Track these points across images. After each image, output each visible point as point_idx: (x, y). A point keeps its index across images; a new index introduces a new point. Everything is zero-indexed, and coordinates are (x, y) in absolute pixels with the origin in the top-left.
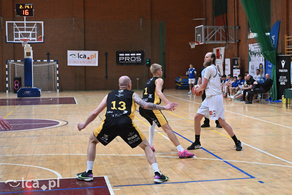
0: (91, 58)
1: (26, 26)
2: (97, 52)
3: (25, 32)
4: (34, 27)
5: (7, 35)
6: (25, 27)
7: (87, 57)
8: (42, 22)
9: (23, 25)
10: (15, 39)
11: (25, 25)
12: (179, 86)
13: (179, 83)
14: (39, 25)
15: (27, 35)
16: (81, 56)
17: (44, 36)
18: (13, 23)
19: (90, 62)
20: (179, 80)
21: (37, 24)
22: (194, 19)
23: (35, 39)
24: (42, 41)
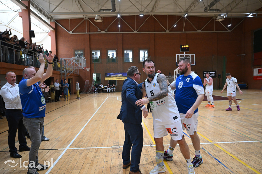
4: (189, 57)
5: (177, 61)
8: (195, 54)
9: (183, 56)
11: (185, 56)
14: (193, 56)
17: (195, 62)
18: (179, 55)
21: (191, 55)
22: (237, 55)
24: (195, 64)
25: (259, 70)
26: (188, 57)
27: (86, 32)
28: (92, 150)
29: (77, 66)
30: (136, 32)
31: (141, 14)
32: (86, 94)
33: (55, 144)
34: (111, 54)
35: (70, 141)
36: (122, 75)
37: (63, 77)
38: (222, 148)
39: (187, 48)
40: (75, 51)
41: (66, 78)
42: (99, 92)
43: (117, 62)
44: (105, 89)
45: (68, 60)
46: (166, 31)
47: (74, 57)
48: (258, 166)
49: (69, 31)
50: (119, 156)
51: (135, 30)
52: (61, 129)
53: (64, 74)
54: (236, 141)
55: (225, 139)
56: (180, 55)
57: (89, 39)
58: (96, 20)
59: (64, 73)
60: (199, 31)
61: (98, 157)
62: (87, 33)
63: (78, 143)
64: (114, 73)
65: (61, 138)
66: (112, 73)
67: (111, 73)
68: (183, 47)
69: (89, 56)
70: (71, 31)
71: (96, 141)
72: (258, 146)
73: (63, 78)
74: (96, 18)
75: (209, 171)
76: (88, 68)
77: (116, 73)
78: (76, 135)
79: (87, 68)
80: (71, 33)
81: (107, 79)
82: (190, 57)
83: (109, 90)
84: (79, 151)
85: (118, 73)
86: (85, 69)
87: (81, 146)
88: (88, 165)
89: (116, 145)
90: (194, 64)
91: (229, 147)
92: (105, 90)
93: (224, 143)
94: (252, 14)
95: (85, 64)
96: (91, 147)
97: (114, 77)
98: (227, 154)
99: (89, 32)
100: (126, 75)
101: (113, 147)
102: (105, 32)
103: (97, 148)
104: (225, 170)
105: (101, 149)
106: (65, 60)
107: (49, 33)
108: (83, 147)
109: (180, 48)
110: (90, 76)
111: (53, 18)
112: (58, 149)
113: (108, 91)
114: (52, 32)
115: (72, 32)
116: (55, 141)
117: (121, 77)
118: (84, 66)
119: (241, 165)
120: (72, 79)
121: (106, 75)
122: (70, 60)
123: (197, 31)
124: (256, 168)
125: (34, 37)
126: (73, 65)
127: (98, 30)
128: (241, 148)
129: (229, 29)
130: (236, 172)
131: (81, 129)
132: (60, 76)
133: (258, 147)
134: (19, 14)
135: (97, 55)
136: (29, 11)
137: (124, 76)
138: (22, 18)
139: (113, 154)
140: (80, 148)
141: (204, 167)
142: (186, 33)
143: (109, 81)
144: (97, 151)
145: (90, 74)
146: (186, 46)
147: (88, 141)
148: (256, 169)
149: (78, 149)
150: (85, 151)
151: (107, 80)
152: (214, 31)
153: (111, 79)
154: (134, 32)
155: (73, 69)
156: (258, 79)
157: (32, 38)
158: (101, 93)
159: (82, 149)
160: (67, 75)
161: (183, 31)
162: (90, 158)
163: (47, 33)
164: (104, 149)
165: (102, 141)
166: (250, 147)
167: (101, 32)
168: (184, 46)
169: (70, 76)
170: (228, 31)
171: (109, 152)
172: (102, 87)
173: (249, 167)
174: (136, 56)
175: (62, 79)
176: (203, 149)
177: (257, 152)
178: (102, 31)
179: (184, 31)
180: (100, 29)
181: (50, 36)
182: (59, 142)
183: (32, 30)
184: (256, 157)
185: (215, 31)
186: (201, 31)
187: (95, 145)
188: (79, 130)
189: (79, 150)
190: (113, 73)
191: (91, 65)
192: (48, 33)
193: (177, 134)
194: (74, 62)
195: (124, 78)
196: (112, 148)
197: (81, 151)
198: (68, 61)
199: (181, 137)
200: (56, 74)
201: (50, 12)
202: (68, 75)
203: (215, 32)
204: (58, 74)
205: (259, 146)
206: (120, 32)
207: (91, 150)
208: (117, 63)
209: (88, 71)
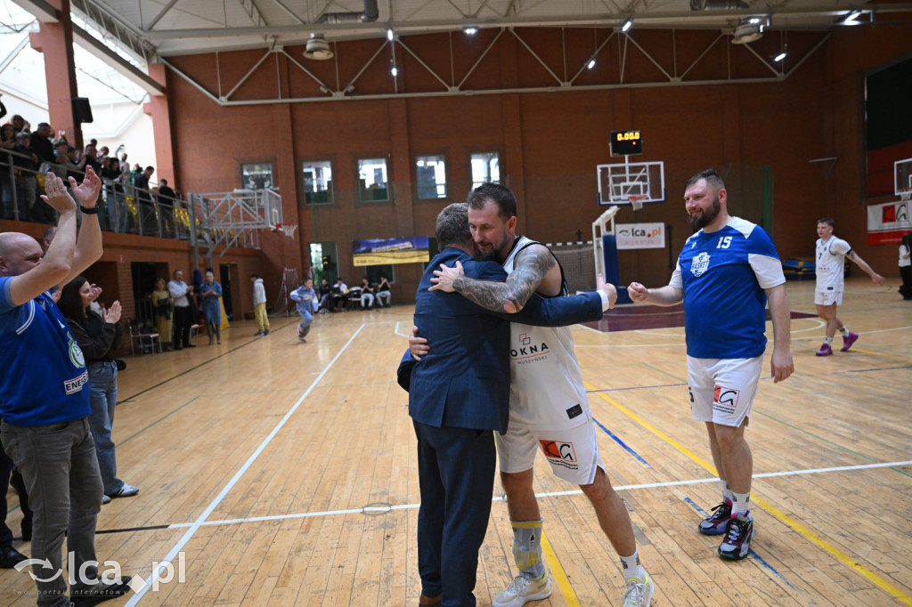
0: (654, 234)
1: (630, 172)
2: (662, 226)
3: (628, 183)
4: (641, 174)
5: (600, 190)
6: (627, 175)
7: (647, 234)
8: (662, 163)
9: (623, 170)
10: (611, 198)
11: (627, 169)
12: (799, 275)
13: (799, 270)
14: (655, 170)
15: (636, 189)
16: (638, 233)
17: (665, 190)
18: (607, 169)
19: (652, 242)
20: (797, 264)
21: (650, 166)
22: (811, 161)
23: (648, 194)
24: (663, 199)
25: (885, 209)
26: (639, 171)
27: (277, 98)
28: (292, 524)
29: (247, 218)
30: (454, 91)
31: (470, 28)
32: (288, 319)
33: (156, 508)
34: (371, 172)
35: (212, 493)
36: (411, 246)
37: (202, 262)
38: (757, 496)
39: (634, 140)
40: (242, 165)
41: (211, 262)
42: (332, 310)
43: (393, 199)
44: (355, 296)
45: (215, 200)
46: (559, 85)
47: (238, 188)
48: (886, 559)
49: (218, 97)
50: (386, 542)
51: (450, 85)
52: (187, 449)
53: (204, 251)
54: (806, 469)
55: (768, 462)
56: (609, 166)
57: (289, 124)
58: (311, 52)
59: (205, 246)
60: (676, 81)
61: (308, 552)
62: (280, 101)
63: (243, 499)
64: (383, 240)
65: (182, 485)
66: (377, 241)
67: (372, 241)
68: (620, 137)
69: (294, 180)
70: (224, 95)
71: (306, 488)
72: (885, 483)
73: (200, 265)
74: (309, 47)
75: (708, 586)
76: (289, 225)
77: (392, 239)
78: (236, 469)
79: (285, 224)
80: (223, 101)
81: (360, 261)
82: (647, 174)
83: (367, 301)
84: (242, 532)
85: (399, 240)
86: (280, 229)
87: (253, 510)
88: (271, 582)
89: (377, 500)
90: (660, 197)
91: (782, 491)
92: (354, 299)
93: (763, 479)
94: (856, 15)
95: (279, 212)
96: (288, 512)
97: (383, 254)
98: (774, 517)
99: (290, 97)
100: (427, 246)
101: (366, 509)
102: (347, 94)
103: (310, 518)
104: (767, 578)
105: (324, 518)
106: (206, 201)
107: (145, 105)
108: (257, 513)
109: (610, 144)
110: (299, 253)
111: (159, 51)
112: (167, 526)
113: (363, 304)
114: (155, 100)
115: (229, 99)
116: (158, 495)
117: (407, 254)
118: (273, 217)
119: (823, 556)
120: (235, 266)
121: (357, 247)
122: (223, 199)
123: (668, 80)
124: (879, 567)
125: (89, 119)
126: (233, 216)
127: (322, 89)
128: (825, 495)
129: (779, 71)
130: (805, 586)
131: (256, 449)
132: (189, 259)
133: (885, 488)
134: (31, 41)
135: (322, 176)
136: (68, 29)
137: (419, 250)
138: (42, 54)
139: (365, 537)
140: (246, 520)
141: (689, 572)
142: (630, 89)
143: (368, 267)
144: (307, 527)
145: (298, 247)
146: (629, 136)
147: (279, 490)
148: (879, 570)
149: (240, 524)
150: (266, 529)
151: (360, 264)
152: (727, 78)
153: (373, 261)
154: (446, 90)
155: (238, 230)
156: (882, 241)
157: (84, 126)
158: (340, 311)
159: (253, 522)
160: (214, 253)
161: (619, 83)
162: (281, 557)
163: (139, 104)
164: (334, 518)
165: (328, 487)
166: (857, 488)
167: (331, 95)
168: (623, 136)
169: (225, 254)
170: (775, 76)
171: (350, 530)
172: (344, 289)
173: (850, 563)
174: (458, 175)
175: (198, 268)
176: (690, 505)
177: (879, 505)
178: (335, 90)
179: (624, 83)
180: (327, 86)
181: (149, 114)
182: (172, 497)
183: (81, 94)
184: (876, 524)
185: (732, 78)
186: (683, 80)
187: (303, 506)
188: (250, 450)
189: (242, 527)
190: (380, 238)
191: (299, 216)
192: (142, 105)
193: (575, 463)
194: (238, 206)
195: (419, 256)
196: (363, 513)
197: (249, 529)
198: (218, 202)
199: (591, 474)
200: (175, 251)
201: (142, 29)
202: (219, 253)
203: (730, 81)
204: (182, 251)
205: (888, 483)
206: (399, 92)
207: (285, 526)
208: (393, 204)
209: (290, 237)
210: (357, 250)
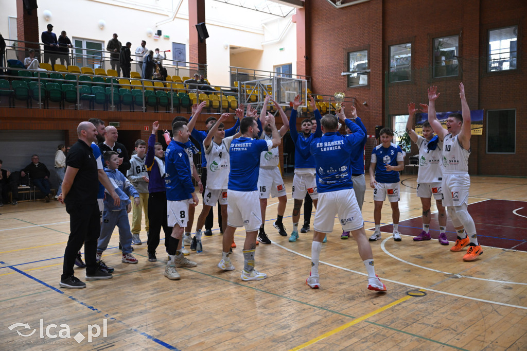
40: (348, 54)
43: (461, 75)
49: (335, 3)
57: (381, 15)
64: (440, 113)
69: (381, 62)
77: (448, 112)
80: (338, 5)
107: (293, 16)
110: (380, 123)
115: (342, 3)
121: (419, 119)
125: (207, 36)
145: (381, 118)
157: (206, 40)
181: (295, 22)
191: (384, 93)
195: (474, 129)
208: (461, 79)
210: (418, 122)
